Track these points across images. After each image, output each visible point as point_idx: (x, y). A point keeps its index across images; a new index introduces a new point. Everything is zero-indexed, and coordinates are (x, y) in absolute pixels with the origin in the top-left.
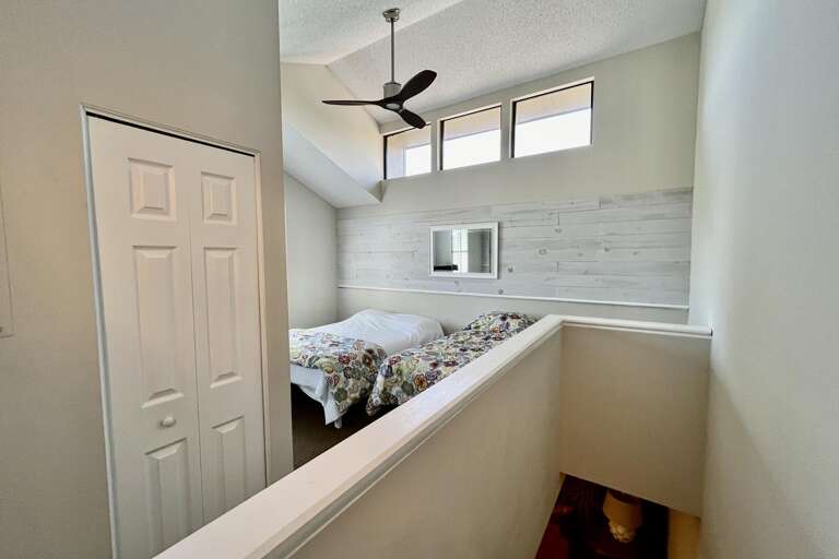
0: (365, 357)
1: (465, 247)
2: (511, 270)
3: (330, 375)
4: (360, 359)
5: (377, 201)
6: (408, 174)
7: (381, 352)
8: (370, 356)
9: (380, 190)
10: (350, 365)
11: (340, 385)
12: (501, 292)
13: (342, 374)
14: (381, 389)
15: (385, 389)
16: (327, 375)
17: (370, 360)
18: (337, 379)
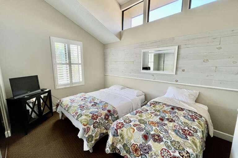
0: (106, 115)
1: (153, 60)
2: (183, 71)
3: (85, 127)
4: (103, 117)
5: (119, 40)
6: (132, 27)
7: (115, 111)
8: (109, 114)
9: (120, 35)
10: (98, 121)
11: (90, 133)
12: (177, 81)
13: (92, 126)
14: (111, 143)
15: (113, 143)
16: (84, 127)
17: (108, 117)
18: (89, 129)
